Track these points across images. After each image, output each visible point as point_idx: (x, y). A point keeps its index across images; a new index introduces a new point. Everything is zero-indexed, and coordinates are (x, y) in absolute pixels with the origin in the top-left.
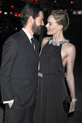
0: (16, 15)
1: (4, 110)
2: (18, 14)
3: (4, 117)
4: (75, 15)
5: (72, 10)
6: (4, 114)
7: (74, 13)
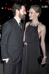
0: (9, 9)
1: (4, 65)
2: (10, 9)
3: (4, 68)
4: (43, 8)
5: (41, 5)
6: (4, 67)
7: (42, 7)
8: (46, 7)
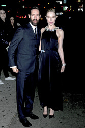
4: (58, 15)
8: (60, 14)
